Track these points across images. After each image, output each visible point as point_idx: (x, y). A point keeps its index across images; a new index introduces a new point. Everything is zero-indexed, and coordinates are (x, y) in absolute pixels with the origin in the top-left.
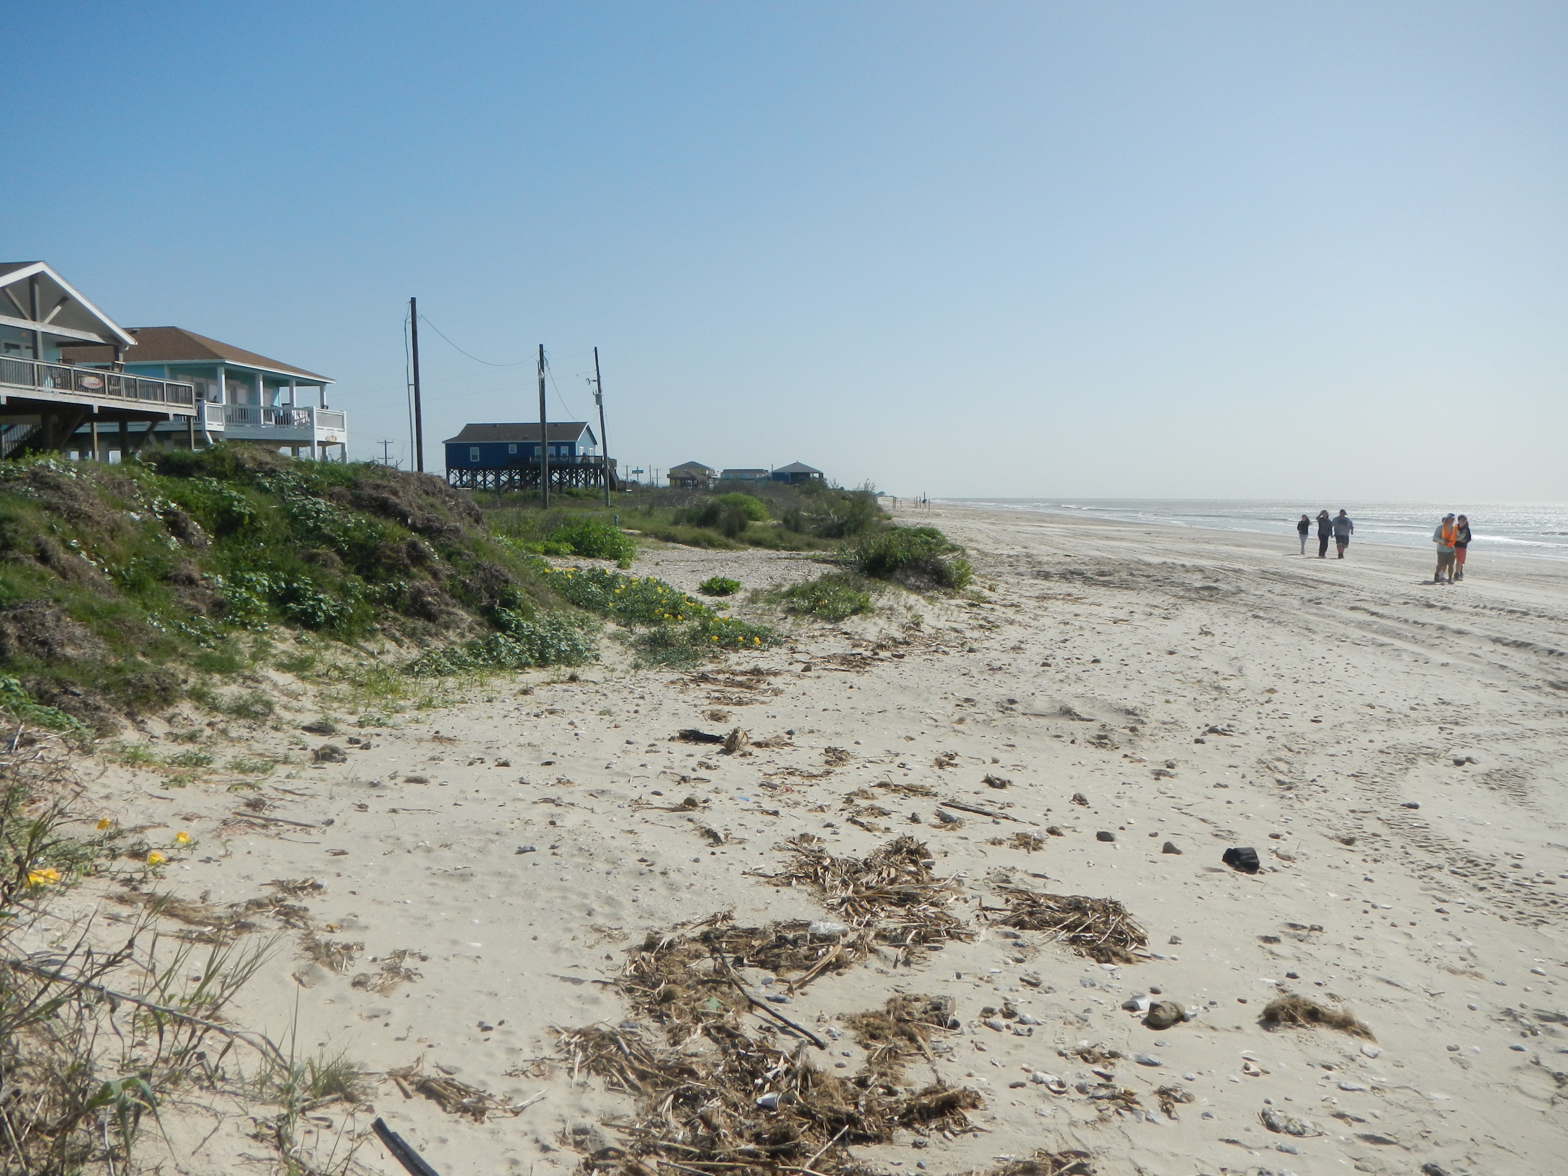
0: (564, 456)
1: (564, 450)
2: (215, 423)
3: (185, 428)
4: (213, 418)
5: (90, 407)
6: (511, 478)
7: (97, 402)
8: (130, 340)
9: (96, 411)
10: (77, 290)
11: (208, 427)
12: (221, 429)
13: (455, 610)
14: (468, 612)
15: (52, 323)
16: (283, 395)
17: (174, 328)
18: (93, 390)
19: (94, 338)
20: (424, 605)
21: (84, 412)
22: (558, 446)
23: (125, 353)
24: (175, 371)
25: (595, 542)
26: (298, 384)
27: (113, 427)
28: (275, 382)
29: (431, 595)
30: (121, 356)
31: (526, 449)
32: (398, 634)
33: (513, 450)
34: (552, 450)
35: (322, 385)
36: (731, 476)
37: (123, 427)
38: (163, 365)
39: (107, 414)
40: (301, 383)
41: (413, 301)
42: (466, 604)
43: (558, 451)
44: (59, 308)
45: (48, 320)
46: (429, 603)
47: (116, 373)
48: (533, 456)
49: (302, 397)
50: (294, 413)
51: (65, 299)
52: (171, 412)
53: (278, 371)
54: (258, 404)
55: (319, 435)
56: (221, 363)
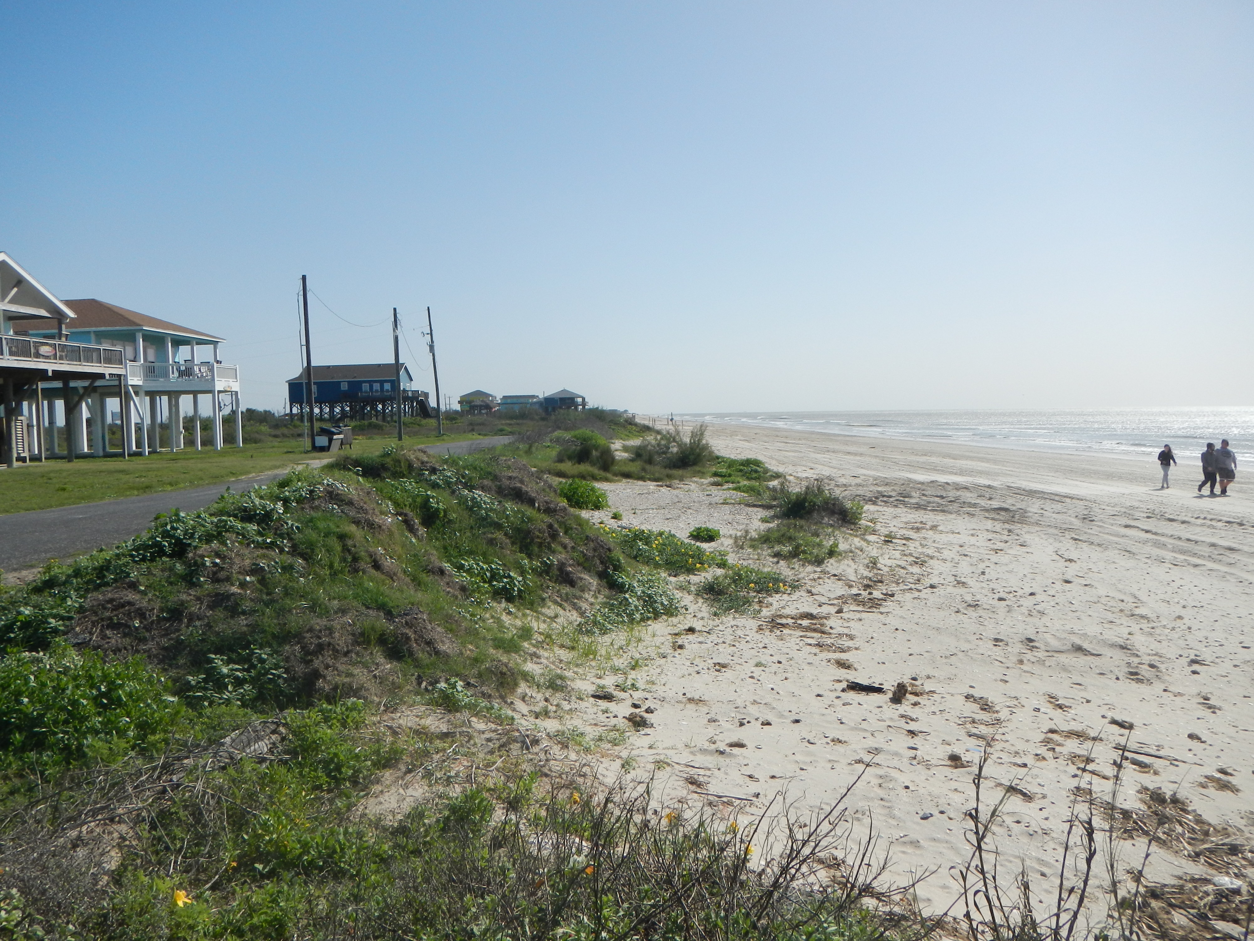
0: (387, 391)
1: (387, 386)
2: (136, 379)
3: (117, 383)
4: (134, 375)
5: (46, 371)
6: (343, 409)
7: (50, 367)
8: (71, 314)
9: (50, 374)
10: (29, 274)
11: (130, 383)
12: (140, 383)
13: (582, 576)
14: (590, 576)
15: (11, 302)
16: (184, 353)
17: (93, 301)
18: (47, 357)
19: (43, 313)
20: (568, 574)
21: (42, 374)
22: (382, 383)
23: (66, 324)
24: (100, 336)
25: (582, 496)
26: (198, 344)
27: (58, 384)
28: (178, 342)
29: (570, 565)
30: (63, 326)
31: (355, 386)
32: (559, 600)
33: (344, 387)
34: (377, 386)
35: (215, 343)
36: (509, 401)
37: (66, 384)
38: (89, 332)
39: (58, 375)
40: (200, 342)
41: (304, 278)
42: (588, 569)
43: (382, 387)
44: (15, 290)
45: (7, 300)
46: (571, 572)
47: (63, 341)
48: (361, 392)
49: (202, 353)
50: (196, 369)
51: (20, 282)
52: (107, 372)
53: (182, 333)
54: (168, 361)
55: (218, 385)
56: (139, 329)
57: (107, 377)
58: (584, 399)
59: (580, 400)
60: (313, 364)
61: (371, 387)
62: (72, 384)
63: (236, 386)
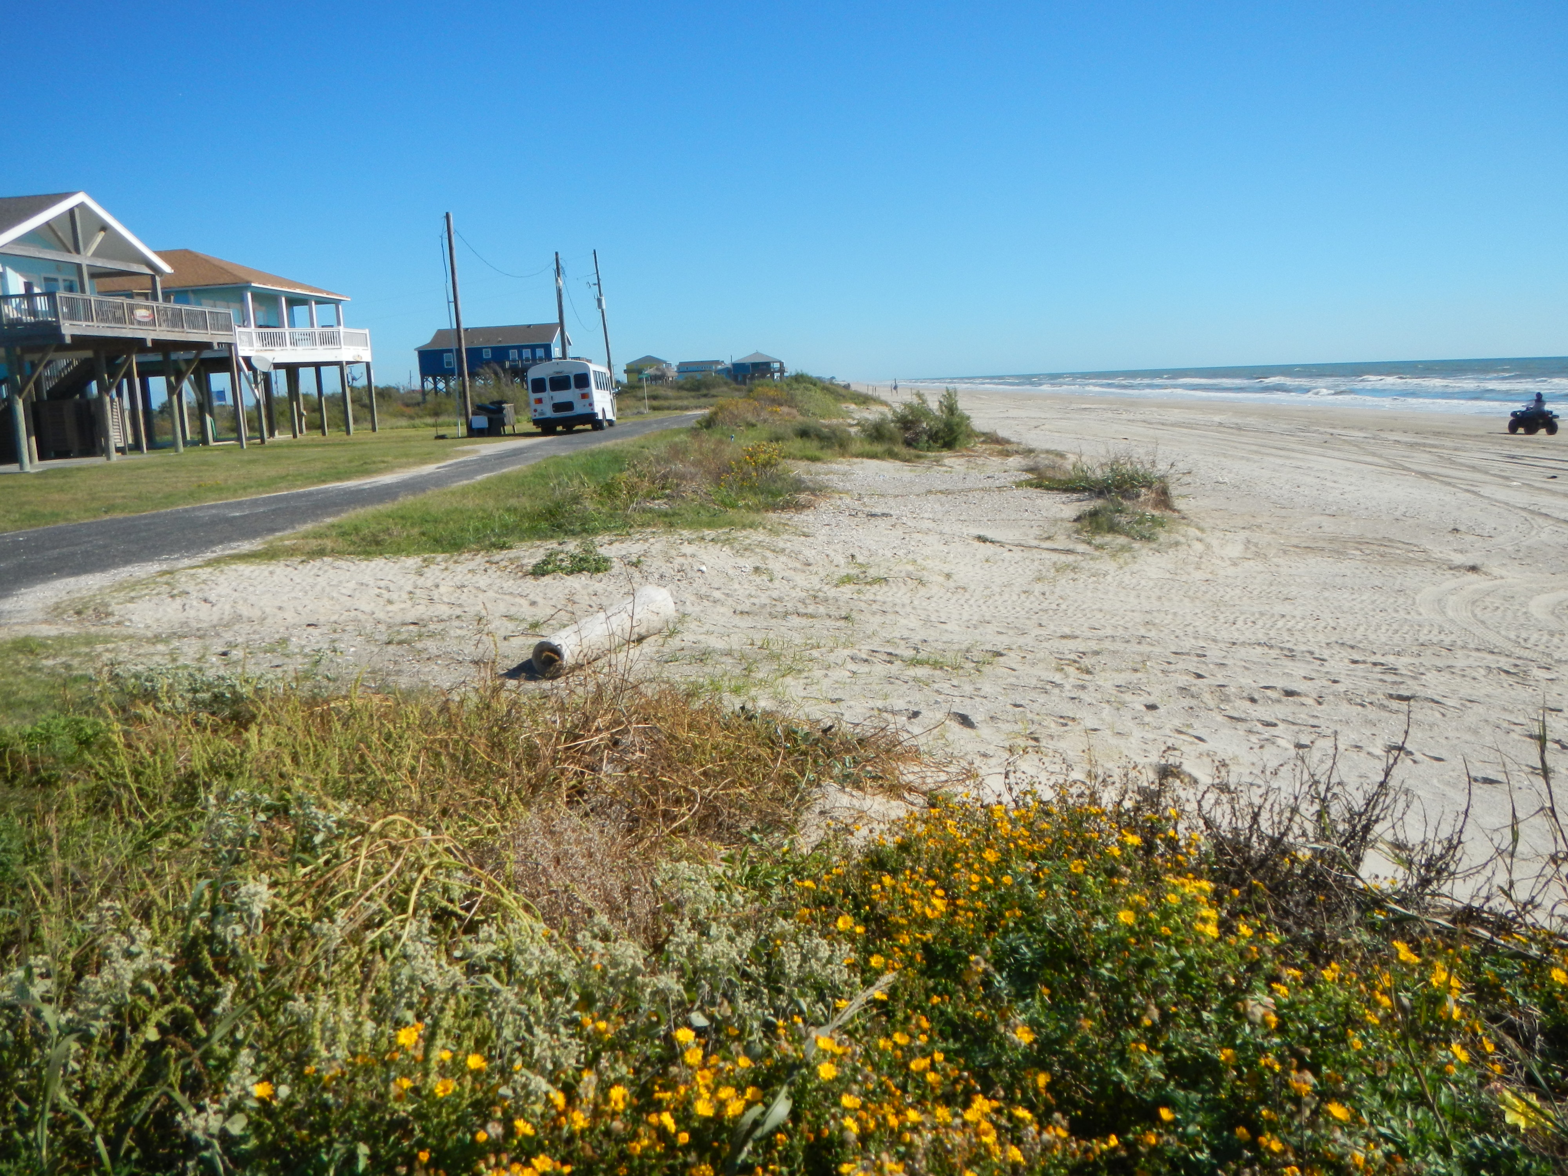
0: (540, 358)
2: (247, 349)
3: (226, 354)
4: (245, 344)
5: (144, 340)
7: (150, 335)
8: (167, 268)
9: (149, 344)
11: (242, 353)
12: (253, 354)
15: (94, 254)
18: (145, 324)
19: (135, 268)
21: (137, 344)
22: (533, 348)
23: (162, 281)
24: (199, 296)
30: (159, 284)
31: (501, 353)
33: (487, 354)
35: (337, 302)
37: (166, 356)
41: (447, 216)
43: (533, 353)
44: (99, 237)
45: (90, 252)
48: (509, 361)
51: (102, 227)
52: (215, 341)
53: (298, 291)
54: (282, 326)
55: (345, 354)
56: (247, 286)
57: (216, 347)
58: (781, 364)
59: (777, 365)
60: (463, 326)
61: (520, 355)
62: (174, 356)
63: (367, 356)
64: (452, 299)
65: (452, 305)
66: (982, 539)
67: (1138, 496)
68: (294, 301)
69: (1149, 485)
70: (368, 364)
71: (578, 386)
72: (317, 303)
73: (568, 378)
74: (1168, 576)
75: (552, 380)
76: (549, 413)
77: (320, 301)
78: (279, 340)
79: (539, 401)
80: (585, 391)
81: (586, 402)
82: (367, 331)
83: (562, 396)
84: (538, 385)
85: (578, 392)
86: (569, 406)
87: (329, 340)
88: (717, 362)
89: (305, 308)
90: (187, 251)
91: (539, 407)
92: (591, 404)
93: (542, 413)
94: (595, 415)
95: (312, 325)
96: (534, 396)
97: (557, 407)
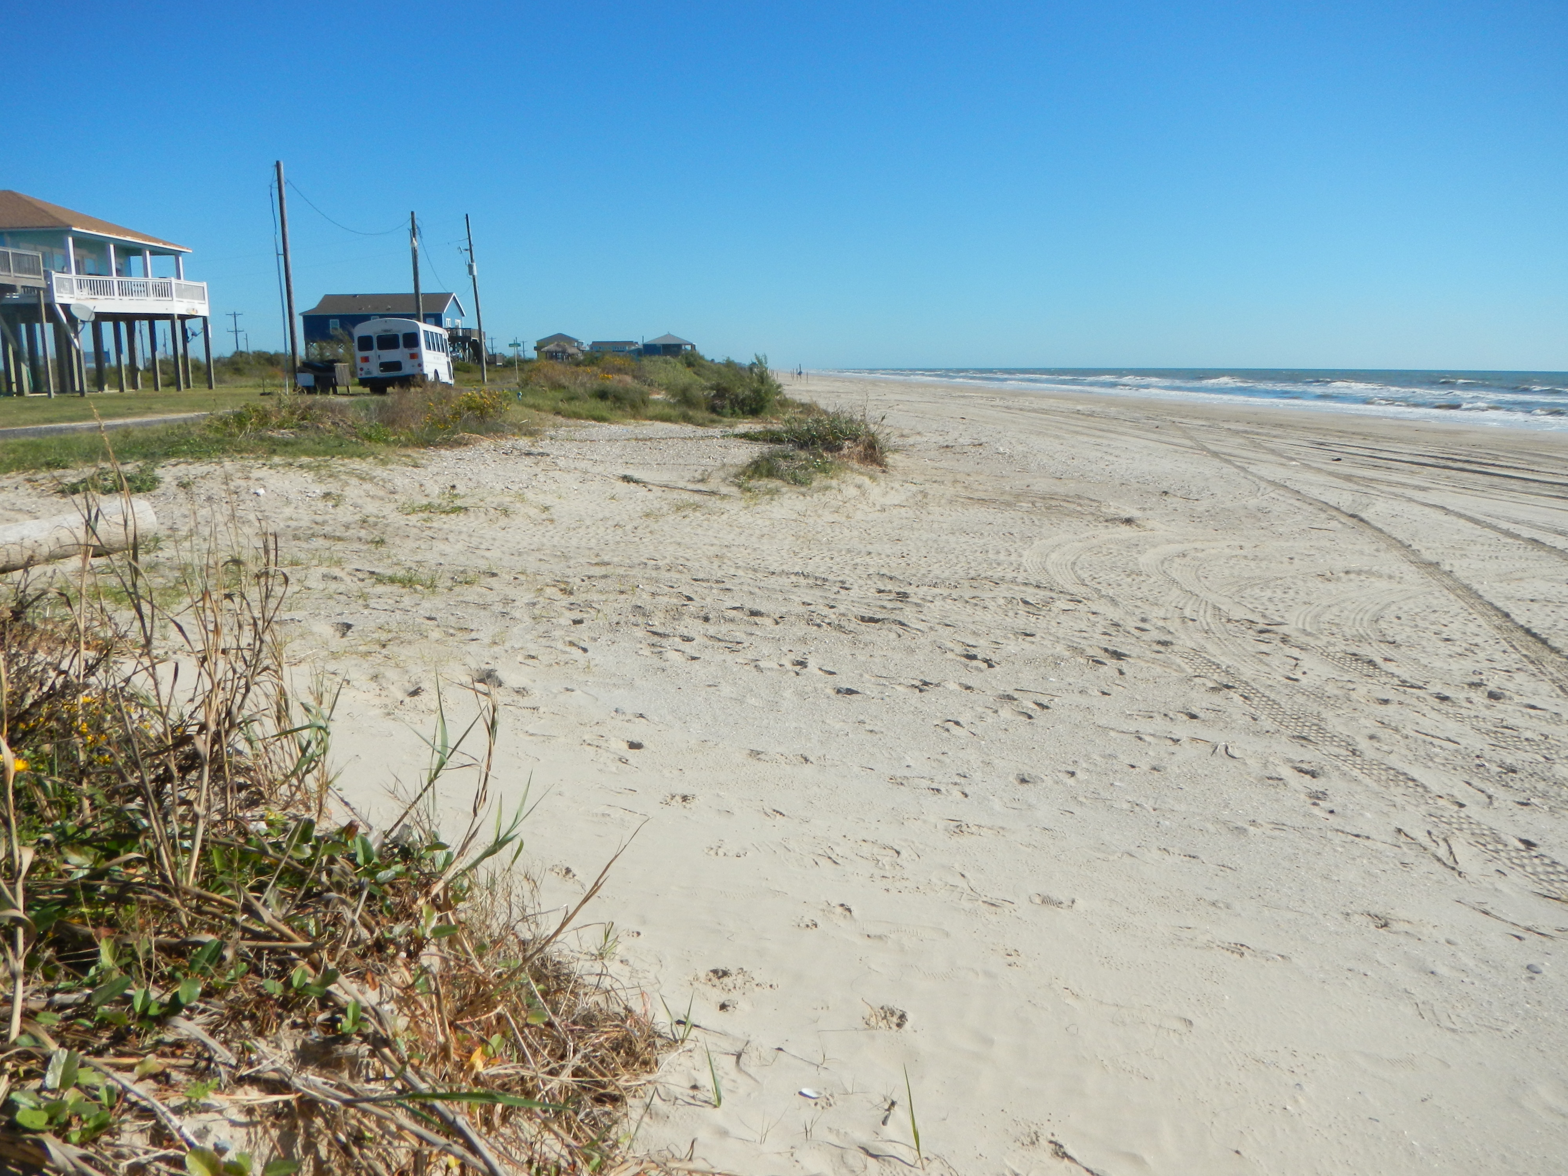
2: (65, 295)
3: (35, 301)
4: (63, 290)
11: (58, 300)
12: (72, 301)
24: (20, 239)
35: (177, 253)
38: (3, 233)
41: (278, 165)
52: (19, 284)
53: (129, 239)
54: (110, 274)
55: (178, 307)
56: (68, 231)
63: (203, 309)
64: (281, 251)
65: (282, 258)
66: (627, 479)
67: (840, 448)
68: (127, 251)
69: (855, 438)
70: (205, 319)
71: (406, 345)
72: (153, 253)
73: (396, 337)
74: (795, 516)
75: (380, 338)
76: (376, 372)
77: (155, 252)
78: (103, 289)
79: (366, 359)
80: (414, 351)
81: (415, 362)
82: (205, 284)
83: (390, 355)
84: (365, 343)
85: (408, 352)
86: (397, 366)
87: (163, 292)
88: (631, 343)
89: (140, 258)
90: (11, 192)
91: (365, 366)
92: (420, 365)
93: (369, 372)
94: (425, 376)
95: (146, 275)
96: (360, 354)
97: (387, 366)
